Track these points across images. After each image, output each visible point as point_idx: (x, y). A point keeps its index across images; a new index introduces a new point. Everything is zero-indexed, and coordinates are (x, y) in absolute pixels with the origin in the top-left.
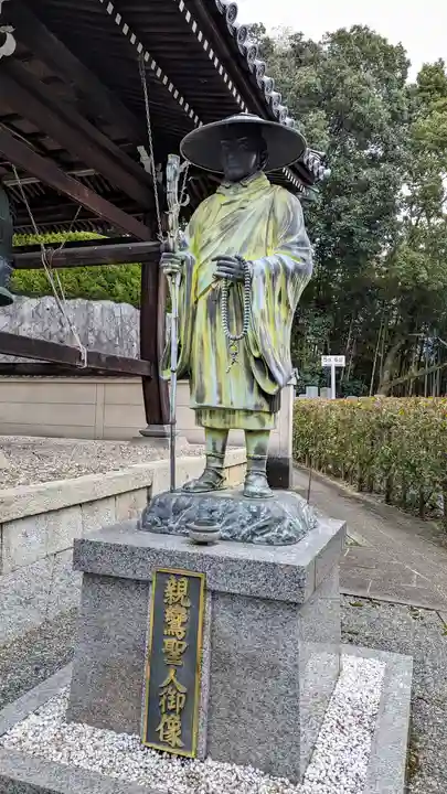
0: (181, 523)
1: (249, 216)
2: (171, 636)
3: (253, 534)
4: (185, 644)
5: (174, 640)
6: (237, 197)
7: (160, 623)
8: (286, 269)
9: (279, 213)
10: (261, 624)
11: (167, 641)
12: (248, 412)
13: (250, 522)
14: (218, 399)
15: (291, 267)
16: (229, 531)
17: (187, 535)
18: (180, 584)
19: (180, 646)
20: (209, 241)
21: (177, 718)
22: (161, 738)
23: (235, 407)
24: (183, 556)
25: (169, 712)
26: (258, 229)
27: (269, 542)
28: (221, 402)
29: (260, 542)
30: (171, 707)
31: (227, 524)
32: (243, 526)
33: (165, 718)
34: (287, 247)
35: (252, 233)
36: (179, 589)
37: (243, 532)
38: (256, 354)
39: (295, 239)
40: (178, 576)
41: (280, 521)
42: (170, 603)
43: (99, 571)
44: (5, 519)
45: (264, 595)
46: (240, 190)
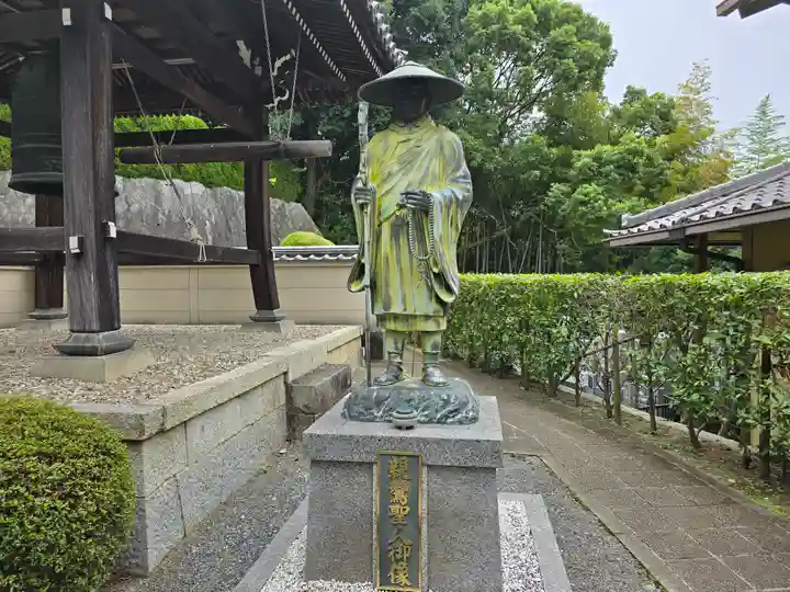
0: (384, 412)
1: (424, 154)
2: (396, 503)
4: (408, 509)
5: (398, 506)
6: (411, 137)
7: (386, 494)
8: (457, 199)
9: (447, 151)
10: (466, 486)
11: (392, 507)
12: (427, 317)
13: (443, 407)
14: (402, 308)
15: (460, 197)
16: (426, 416)
17: (390, 421)
18: (401, 462)
19: (404, 510)
20: (390, 174)
21: (404, 564)
22: (392, 581)
23: (417, 313)
24: (389, 439)
25: (397, 561)
26: (432, 165)
27: (460, 423)
28: (405, 310)
29: (452, 423)
30: (399, 556)
31: (423, 410)
32: (437, 411)
33: (394, 566)
34: (455, 181)
35: (428, 168)
36: (400, 466)
37: (439, 416)
38: (436, 270)
39: (461, 173)
40: (399, 457)
41: (466, 404)
42: (394, 477)
43: (327, 458)
44: (189, 417)
45: (470, 465)
46: (414, 129)
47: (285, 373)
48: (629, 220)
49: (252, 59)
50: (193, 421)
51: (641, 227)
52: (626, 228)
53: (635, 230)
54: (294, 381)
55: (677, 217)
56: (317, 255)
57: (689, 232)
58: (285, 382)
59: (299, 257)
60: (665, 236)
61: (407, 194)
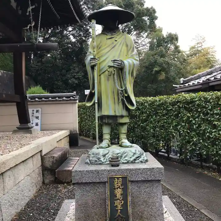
1: (119, 44)
2: (117, 200)
3: (135, 160)
4: (123, 202)
5: (119, 201)
6: (113, 36)
7: (113, 196)
8: (134, 64)
10: (148, 189)
11: (116, 202)
13: (133, 156)
16: (126, 160)
18: (119, 181)
19: (121, 202)
26: (123, 49)
27: (142, 162)
29: (138, 163)
31: (124, 158)
32: (131, 158)
34: (133, 56)
36: (119, 182)
37: (131, 160)
38: (126, 95)
40: (118, 178)
42: (116, 188)
43: (84, 181)
44: (5, 170)
45: (150, 179)
46: (114, 34)
47: (41, 151)
48: (183, 80)
49: (17, 6)
50: (6, 173)
51: (189, 83)
52: (182, 84)
53: (187, 85)
54: (45, 155)
55: (204, 79)
56: (45, 98)
57: (211, 84)
58: (41, 156)
59: (37, 99)
60: (200, 86)
61: (114, 61)
